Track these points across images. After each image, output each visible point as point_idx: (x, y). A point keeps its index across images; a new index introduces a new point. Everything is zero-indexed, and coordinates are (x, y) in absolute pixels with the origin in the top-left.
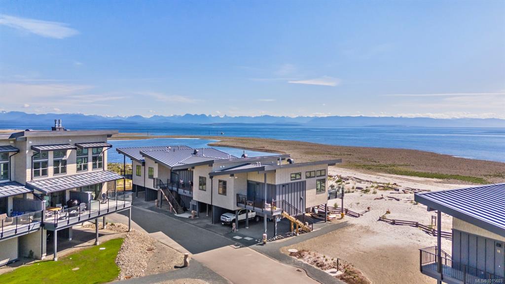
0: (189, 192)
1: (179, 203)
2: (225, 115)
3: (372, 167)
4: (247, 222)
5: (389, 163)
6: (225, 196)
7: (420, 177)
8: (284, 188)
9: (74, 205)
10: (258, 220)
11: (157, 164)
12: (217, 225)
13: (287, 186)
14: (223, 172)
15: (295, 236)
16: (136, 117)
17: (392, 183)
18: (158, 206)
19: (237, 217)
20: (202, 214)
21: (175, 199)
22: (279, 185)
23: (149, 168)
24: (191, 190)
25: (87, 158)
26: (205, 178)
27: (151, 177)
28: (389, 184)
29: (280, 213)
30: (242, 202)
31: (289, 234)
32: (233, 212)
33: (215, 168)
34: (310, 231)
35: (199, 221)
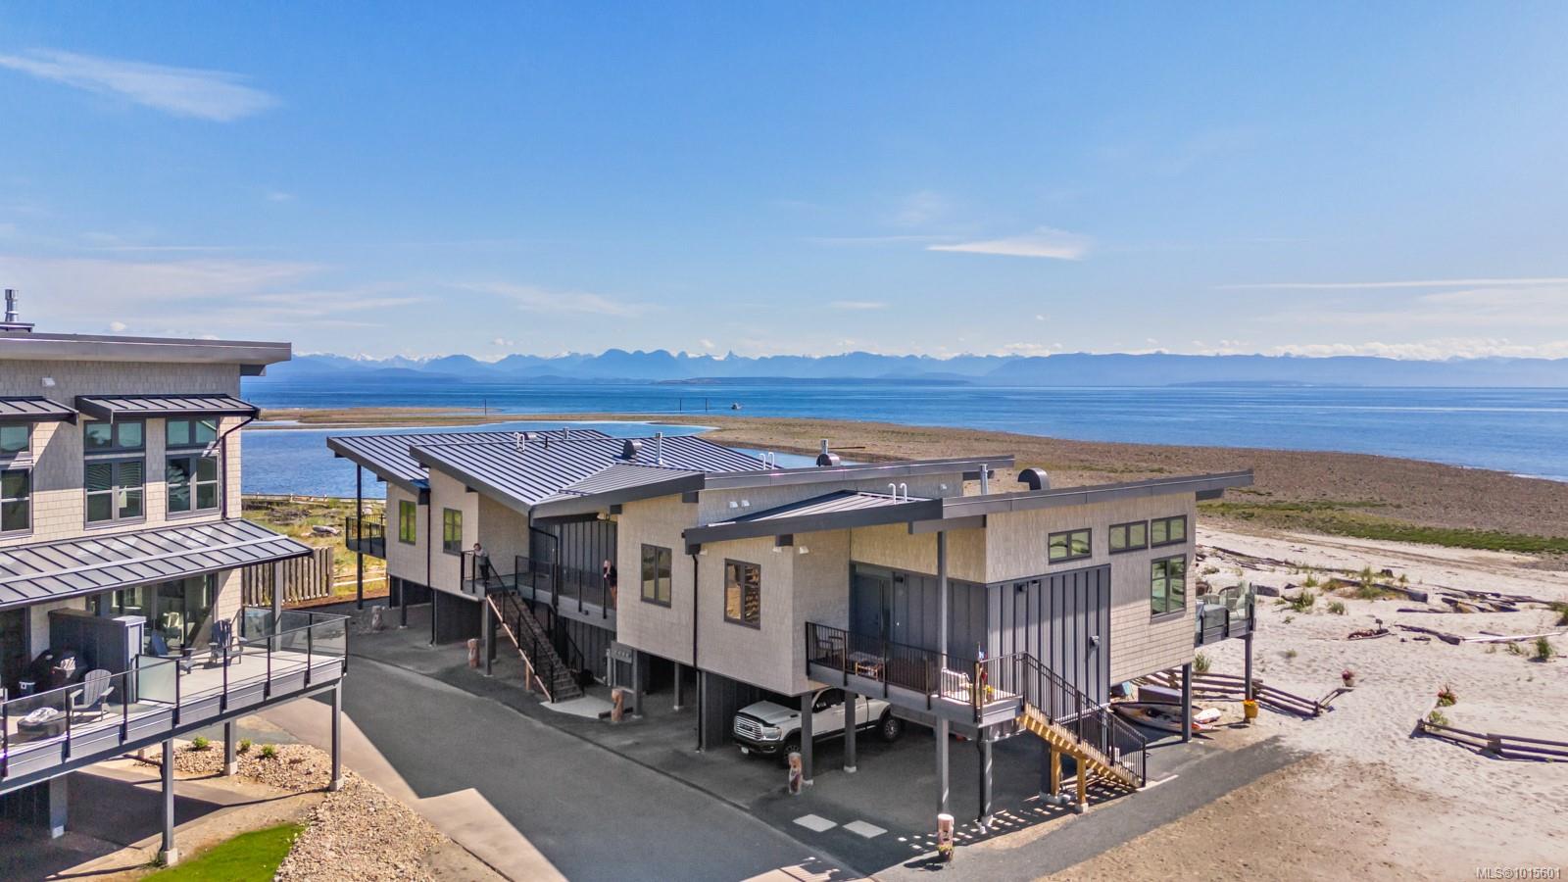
0: (599, 609)
1: (563, 653)
2: (730, 353)
3: (1256, 511)
4: (851, 743)
5: (1306, 496)
6: (753, 632)
7: (1447, 546)
8: (1022, 597)
9: (60, 679)
10: (892, 730)
11: (474, 497)
12: (717, 756)
13: (1034, 589)
14: (744, 526)
15: (1071, 817)
16: (456, 359)
17: (1376, 569)
18: (479, 665)
19: (807, 722)
20: (653, 701)
21: (543, 640)
22: (1002, 586)
23: (446, 510)
24: (609, 603)
25: (142, 462)
26: (669, 551)
27: (452, 546)
28: (1366, 573)
29: (1009, 715)
30: (831, 660)
31: (1043, 804)
32: (793, 703)
33: (711, 510)
34: (1132, 790)
35: (640, 735)
